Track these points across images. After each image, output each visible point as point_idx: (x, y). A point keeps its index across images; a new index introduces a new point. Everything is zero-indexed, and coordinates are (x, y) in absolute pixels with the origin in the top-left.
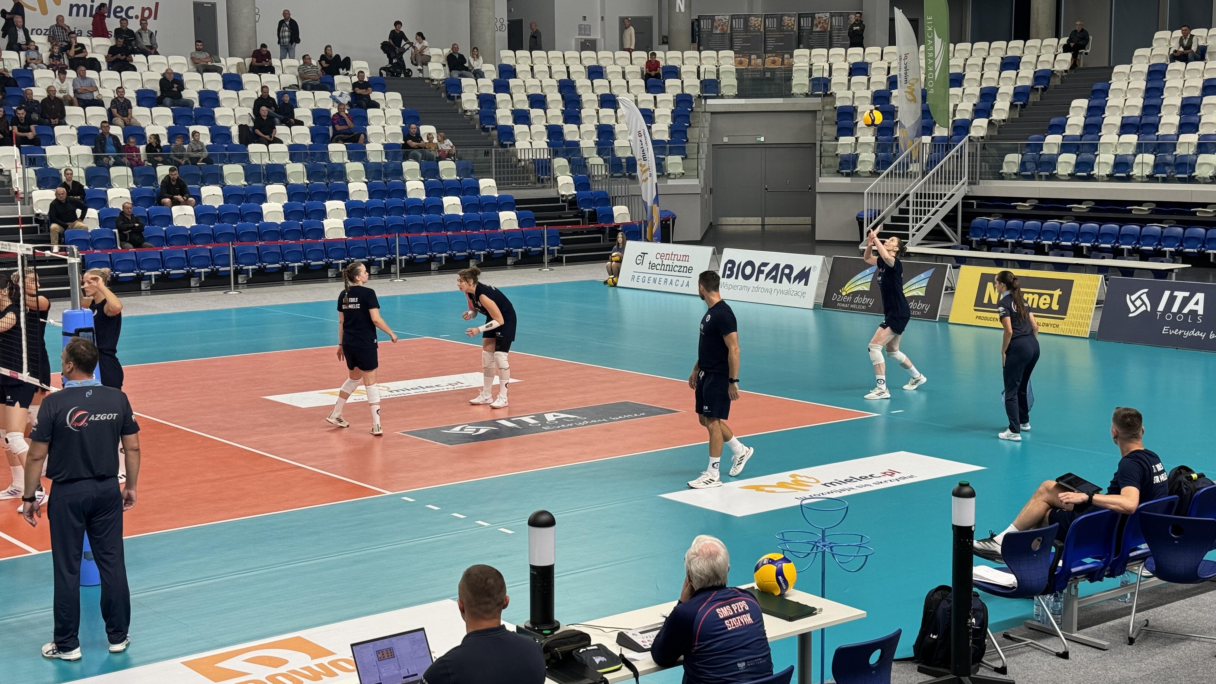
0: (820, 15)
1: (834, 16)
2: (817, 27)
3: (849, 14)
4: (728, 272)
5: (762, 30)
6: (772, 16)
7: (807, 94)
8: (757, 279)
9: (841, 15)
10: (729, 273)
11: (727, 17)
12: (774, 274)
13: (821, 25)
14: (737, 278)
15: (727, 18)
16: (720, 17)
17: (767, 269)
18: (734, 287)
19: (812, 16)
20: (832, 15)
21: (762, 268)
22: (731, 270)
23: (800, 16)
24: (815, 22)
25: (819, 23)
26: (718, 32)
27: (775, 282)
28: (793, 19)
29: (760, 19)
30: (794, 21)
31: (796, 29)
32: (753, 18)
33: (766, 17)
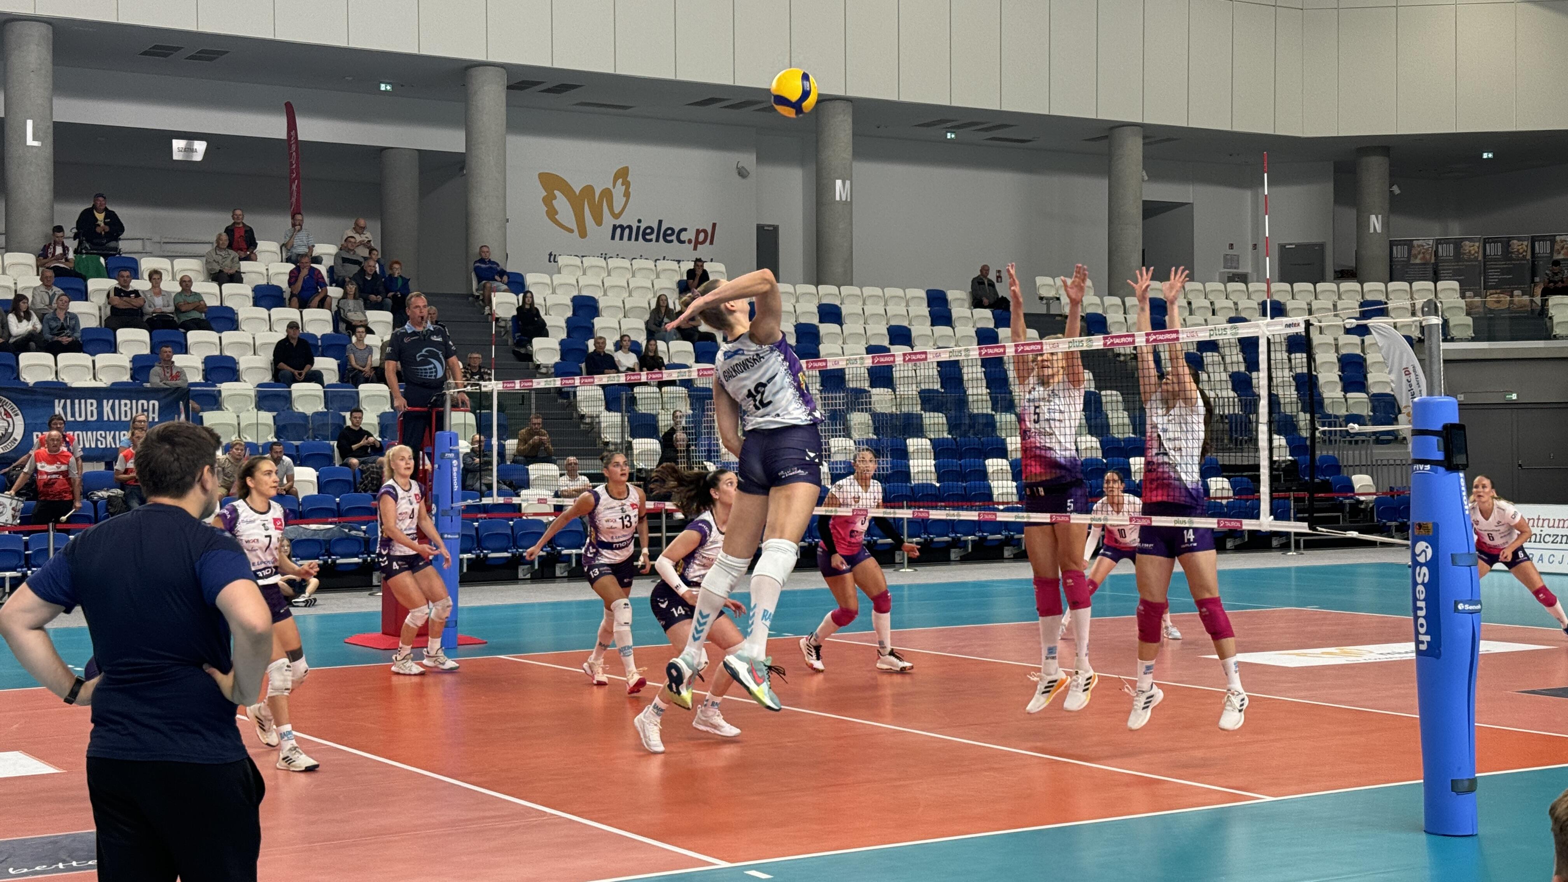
5: (1480, 258)
6: (1495, 241)
15: (1431, 243)
16: (1420, 243)
19: (1552, 239)
23: (1535, 240)
24: (1556, 247)
26: (1418, 261)
28: (1525, 243)
29: (1477, 244)
30: (1527, 246)
31: (1529, 257)
32: (1467, 243)
33: (1486, 241)
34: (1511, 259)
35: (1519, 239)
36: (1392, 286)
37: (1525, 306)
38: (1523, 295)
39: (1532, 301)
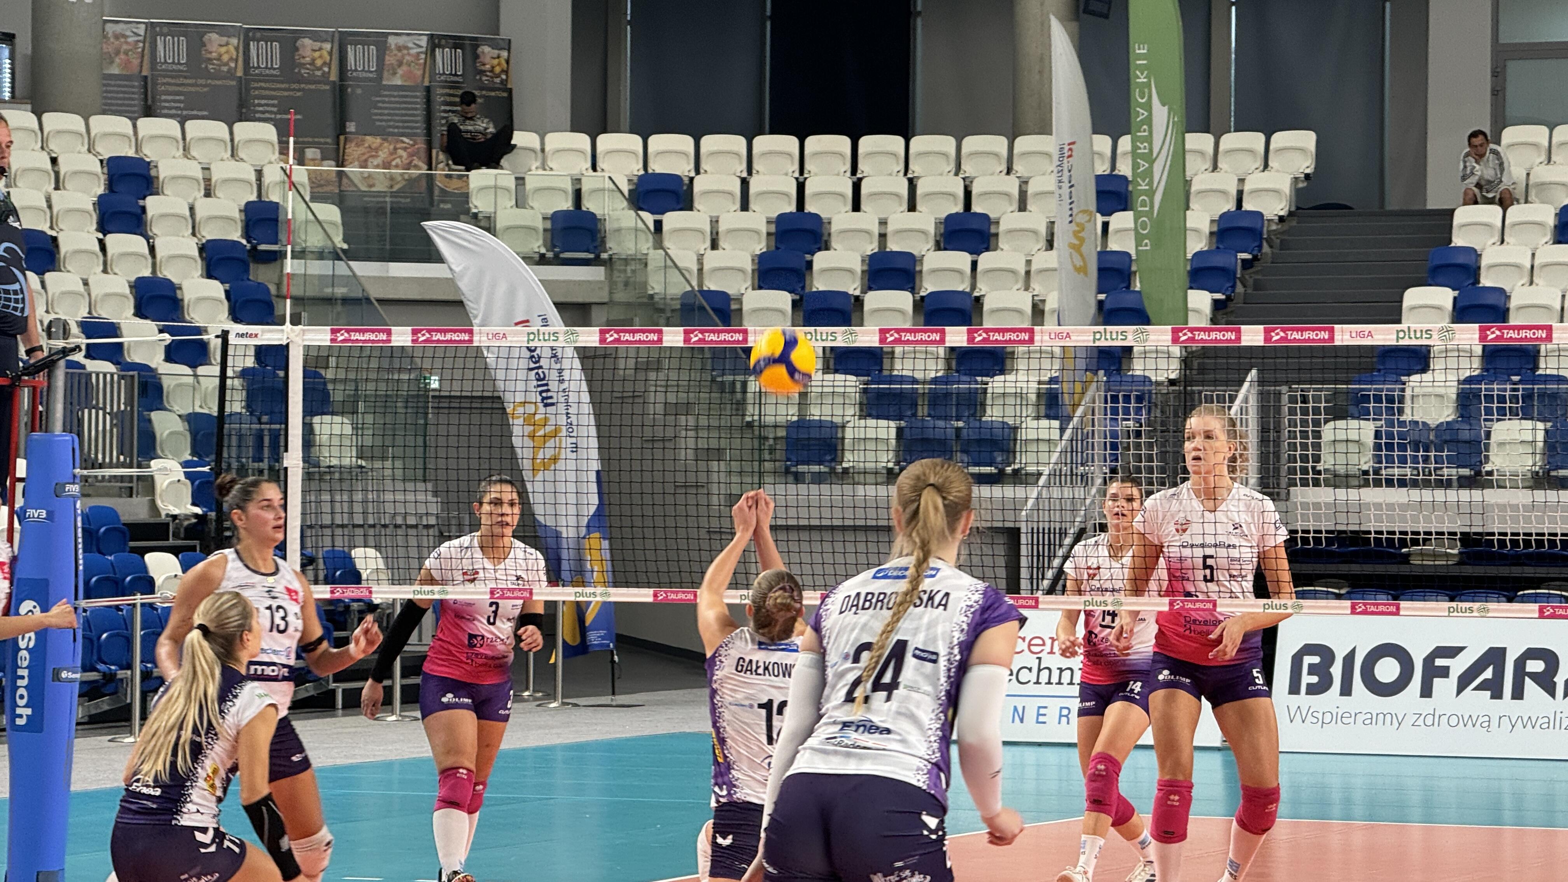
0: (401, 40)
1: (439, 46)
2: (395, 73)
3: (475, 43)
4: (1307, 679)
5: (240, 73)
6: (268, 36)
7: (542, 256)
8: (1426, 691)
9: (457, 42)
10: (1314, 679)
11: (141, 30)
12: (1488, 674)
13: (405, 68)
14: (1346, 690)
15: (142, 33)
16: (118, 28)
17: (1458, 665)
18: (1340, 718)
19: (380, 42)
20: (435, 42)
21: (1439, 662)
22: (1322, 671)
23: (343, 42)
24: (389, 60)
25: (400, 64)
26: (115, 70)
27: (1497, 694)
28: (327, 46)
29: (234, 41)
30: (330, 53)
31: (334, 77)
32: (214, 36)
33: (248, 37)
34: (300, 80)
35: (316, 37)
36: (146, 125)
37: (328, 183)
38: (324, 158)
39: (340, 174)
